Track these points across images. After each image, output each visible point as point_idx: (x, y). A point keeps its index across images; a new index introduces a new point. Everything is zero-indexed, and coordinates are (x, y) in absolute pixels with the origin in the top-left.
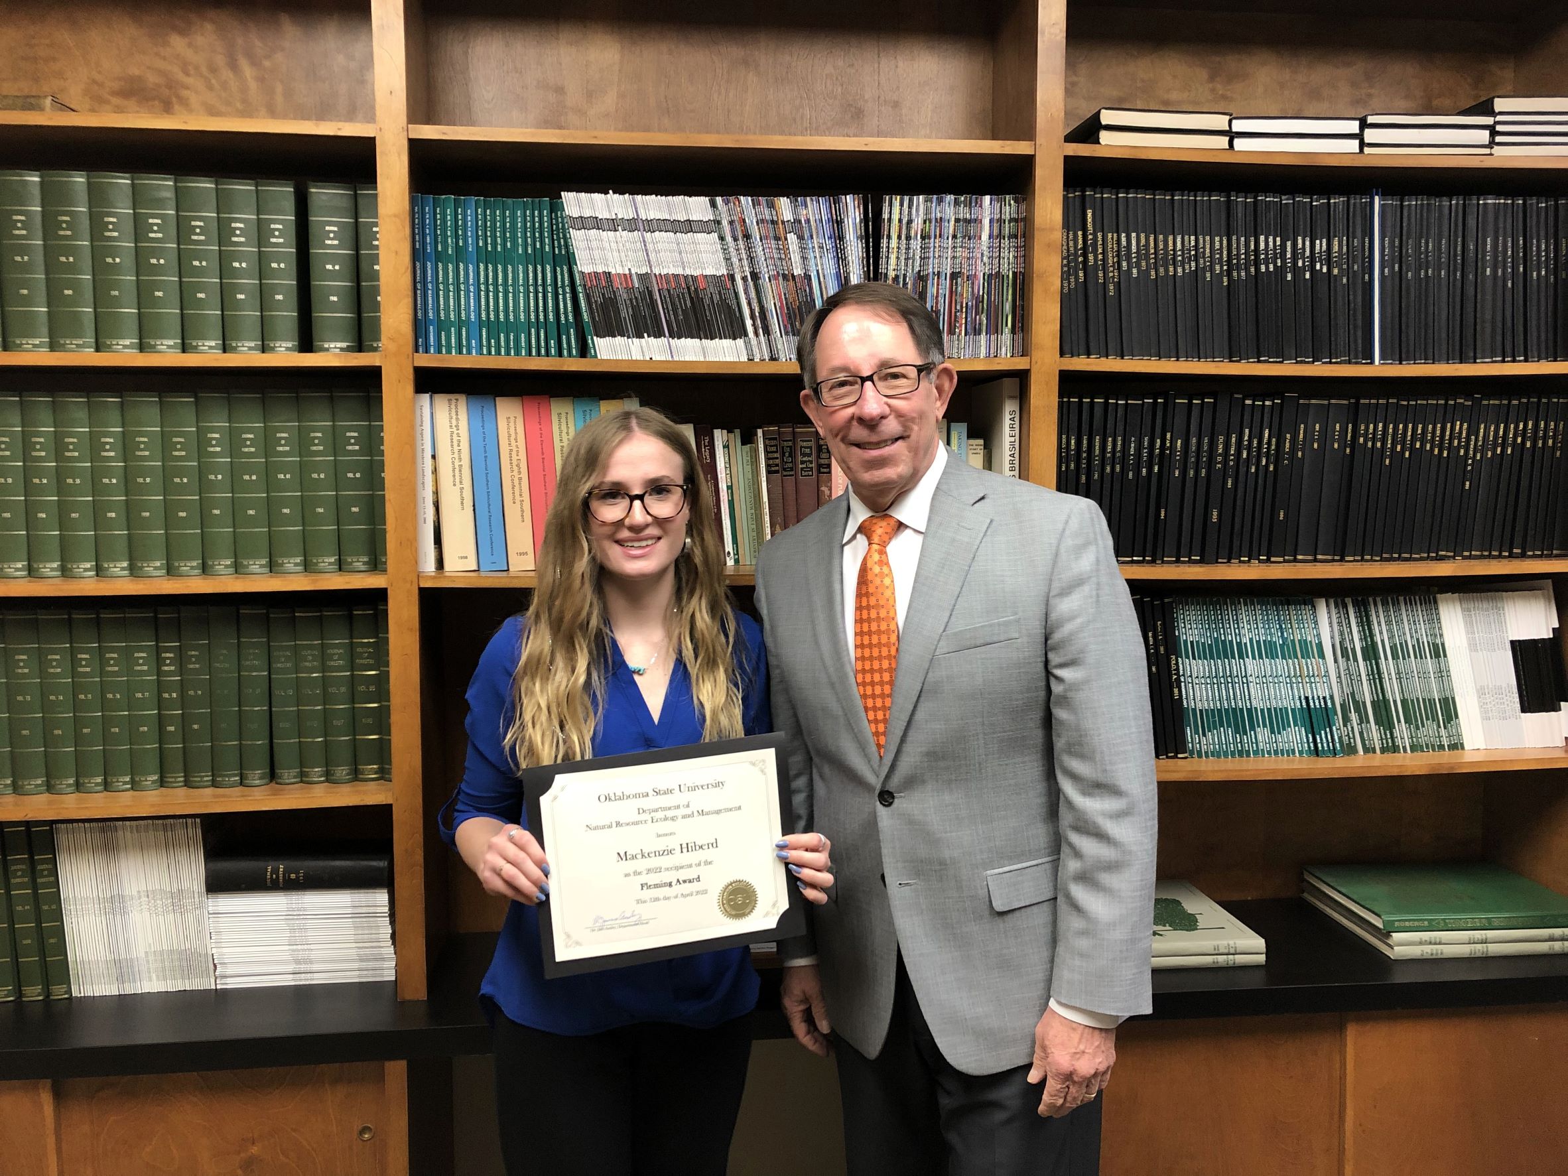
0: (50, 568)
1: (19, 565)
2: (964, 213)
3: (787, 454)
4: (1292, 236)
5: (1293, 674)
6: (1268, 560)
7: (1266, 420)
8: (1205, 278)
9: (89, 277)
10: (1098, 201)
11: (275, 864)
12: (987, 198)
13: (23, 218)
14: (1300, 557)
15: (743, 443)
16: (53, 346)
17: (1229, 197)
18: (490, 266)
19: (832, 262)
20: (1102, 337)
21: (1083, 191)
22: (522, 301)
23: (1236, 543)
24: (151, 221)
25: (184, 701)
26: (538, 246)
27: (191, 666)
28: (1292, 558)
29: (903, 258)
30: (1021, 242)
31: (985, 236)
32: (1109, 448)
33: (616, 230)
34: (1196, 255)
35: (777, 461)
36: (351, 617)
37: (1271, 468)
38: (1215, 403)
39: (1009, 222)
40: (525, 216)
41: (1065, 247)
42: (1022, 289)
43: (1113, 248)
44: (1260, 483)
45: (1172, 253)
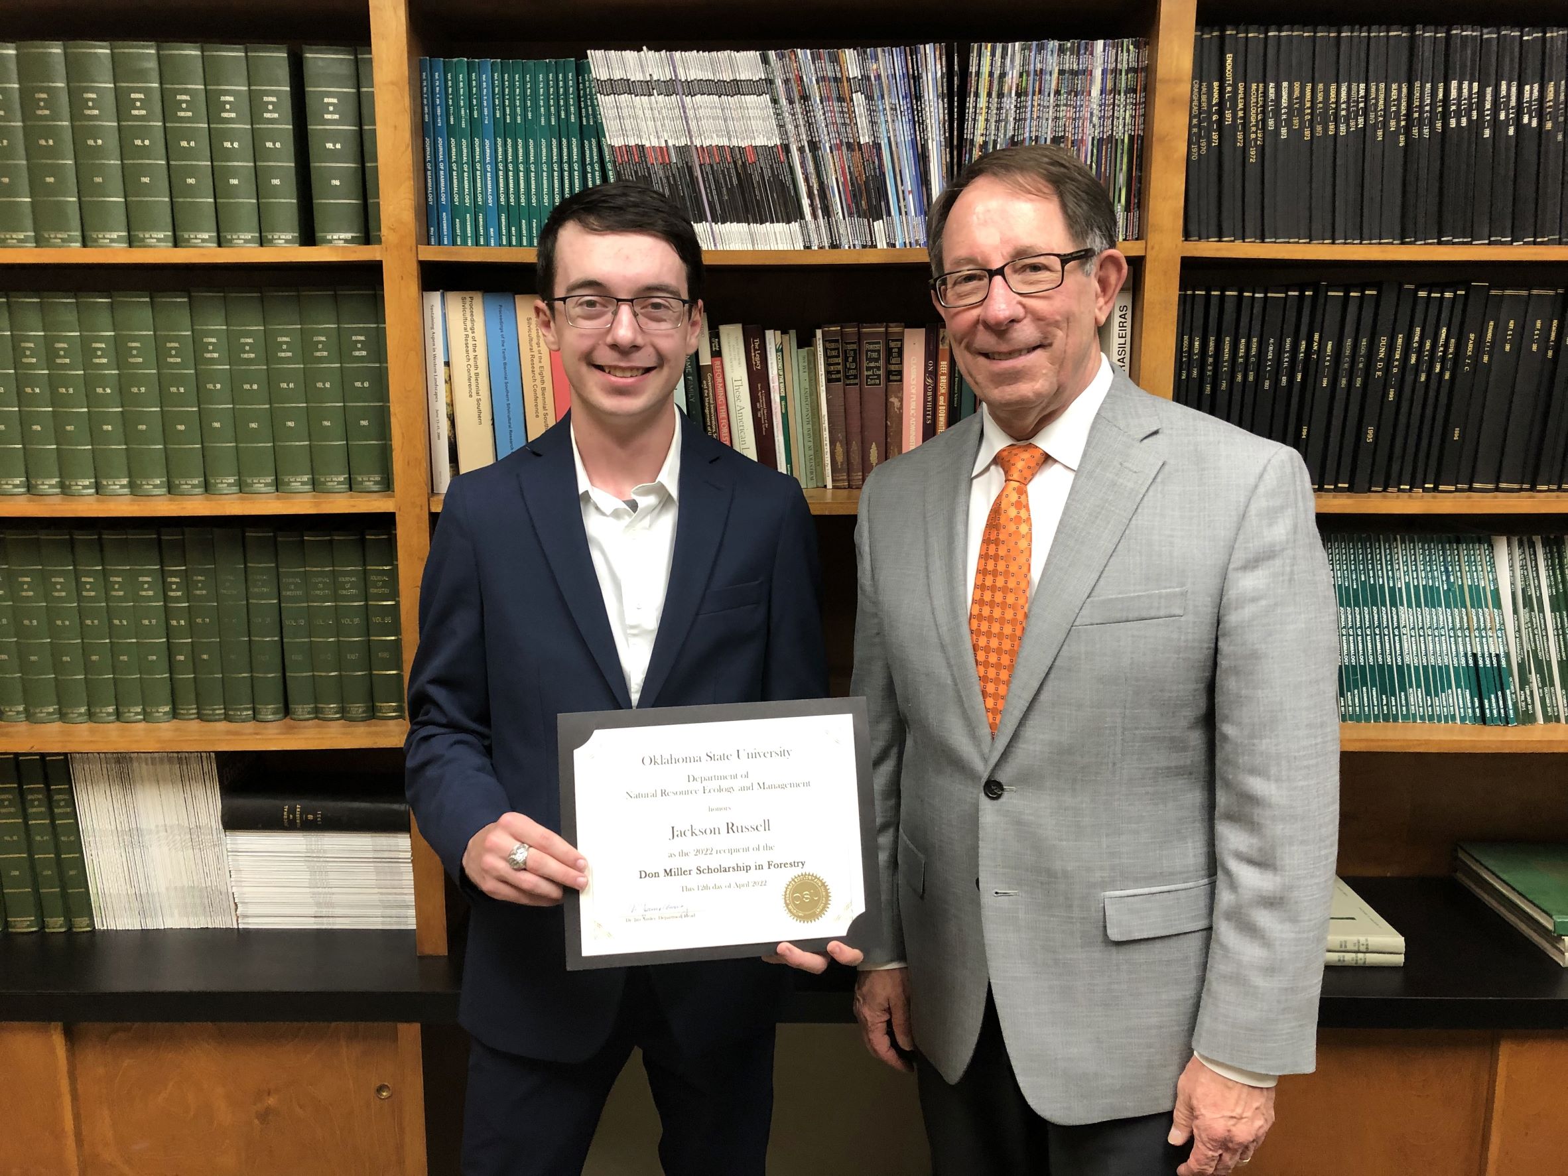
0: (48, 484)
1: (17, 481)
2: (1070, 62)
3: (850, 359)
4: (1493, 82)
5: (1458, 626)
6: (1435, 489)
7: (1444, 317)
8: (1376, 136)
9: (70, 162)
10: (1242, 42)
11: (292, 803)
12: (1100, 43)
14: (1476, 485)
15: (800, 345)
16: (39, 242)
17: (1413, 30)
18: (509, 141)
19: (907, 127)
20: (1239, 213)
21: (1223, 31)
22: (545, 182)
23: (1396, 468)
24: (133, 96)
25: (192, 629)
26: (563, 116)
27: (198, 592)
28: (1466, 486)
29: (993, 120)
30: (1140, 97)
31: (1095, 91)
32: (1242, 352)
33: (650, 95)
34: (1365, 108)
35: (840, 367)
36: (362, 542)
37: (1447, 376)
38: (1378, 297)
39: (1127, 74)
40: (548, 81)
41: (1196, 103)
42: (1140, 157)
43: (1257, 102)
44: (1432, 394)
45: (1334, 106)
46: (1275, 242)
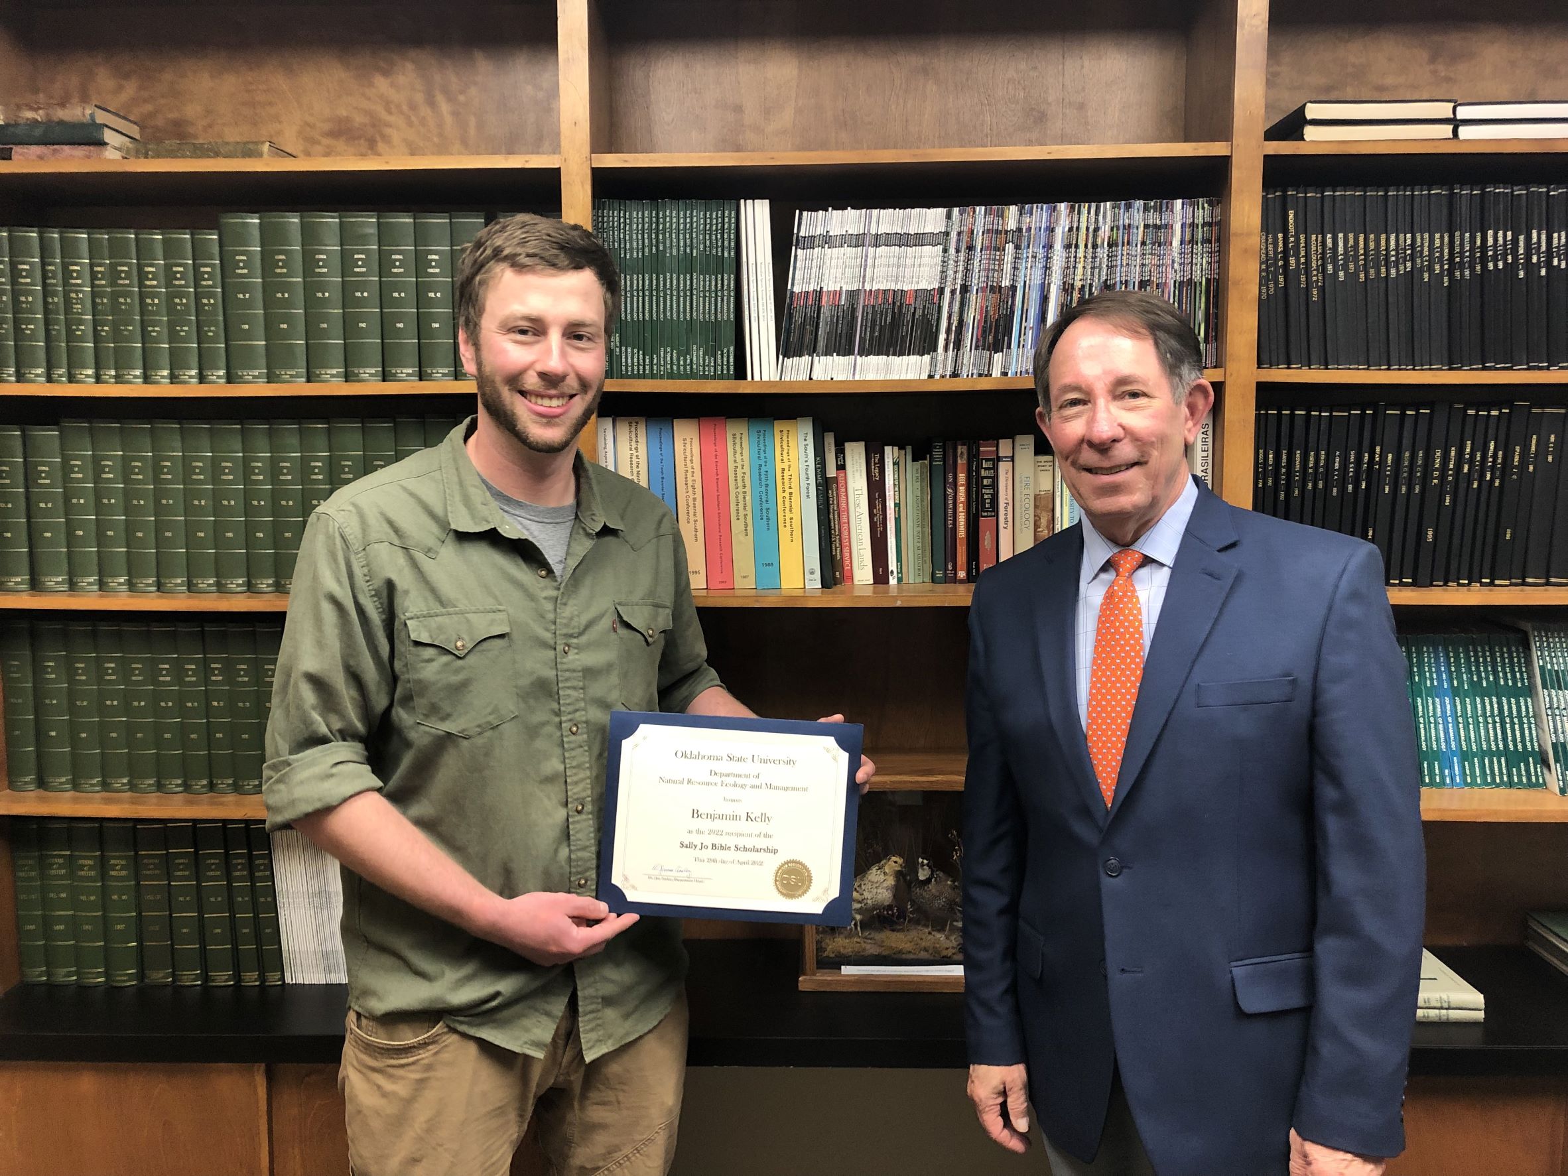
0: (266, 583)
1: (240, 581)
2: (1153, 218)
4: (1525, 229)
6: (1492, 584)
7: (1491, 432)
8: (1422, 278)
9: (301, 311)
10: (1301, 201)
12: (1179, 202)
13: (244, 258)
14: (1529, 580)
15: (917, 458)
16: (271, 378)
17: (1451, 189)
20: (1304, 345)
21: (1285, 191)
23: (1454, 564)
24: (356, 256)
28: (1519, 581)
29: (1089, 267)
30: (1215, 247)
31: (1176, 242)
32: (1311, 463)
34: (1412, 255)
37: (1497, 484)
38: (1431, 414)
39: (1203, 227)
41: (1264, 251)
42: (1216, 296)
43: (1317, 251)
44: (1483, 499)
45: (1384, 253)
46: (1337, 369)
